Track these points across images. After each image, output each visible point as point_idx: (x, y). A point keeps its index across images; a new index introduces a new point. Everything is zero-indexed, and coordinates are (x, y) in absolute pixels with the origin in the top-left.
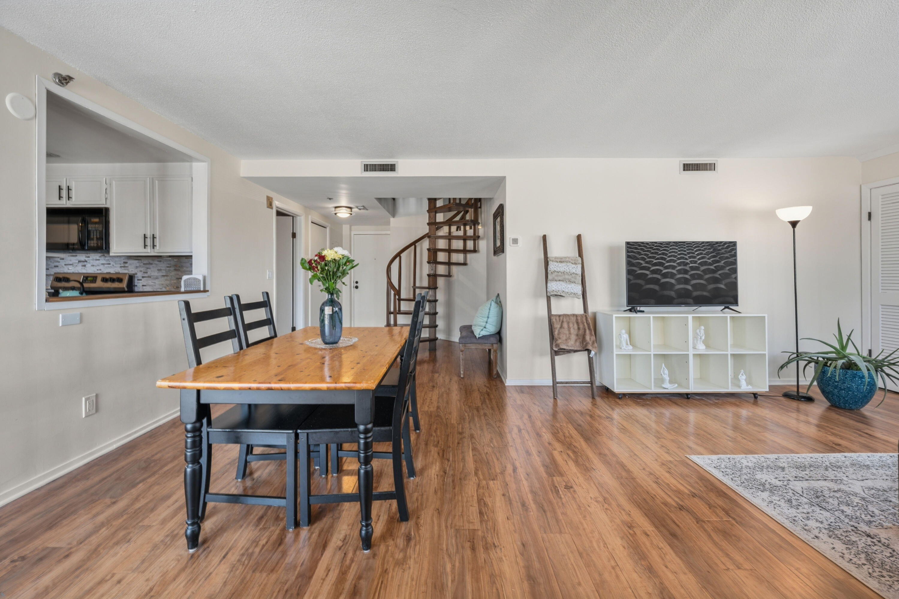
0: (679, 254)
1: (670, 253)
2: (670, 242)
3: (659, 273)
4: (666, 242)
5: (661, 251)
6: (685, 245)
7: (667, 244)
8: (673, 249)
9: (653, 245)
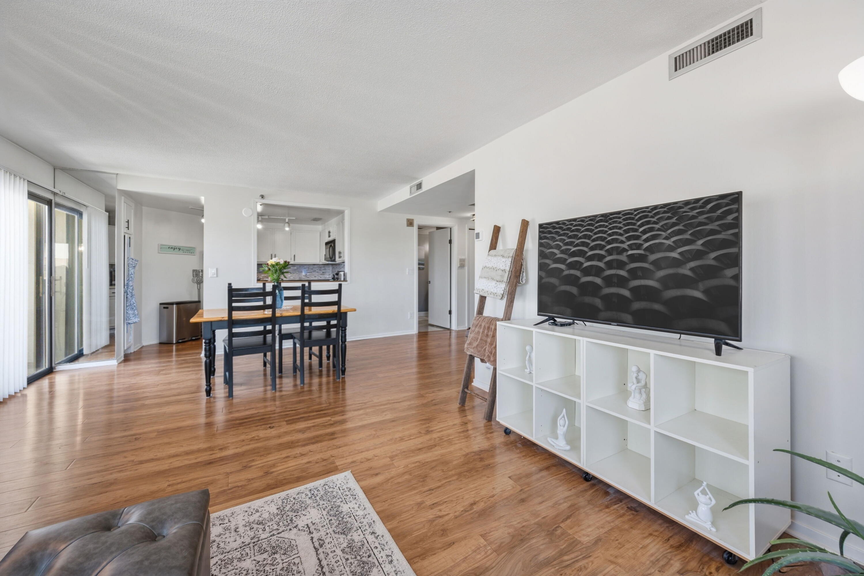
0: (610, 235)
1: (595, 234)
2: (596, 216)
3: (578, 267)
4: (589, 217)
5: (583, 232)
6: (620, 218)
7: (591, 220)
8: (600, 226)
9: (571, 224)
